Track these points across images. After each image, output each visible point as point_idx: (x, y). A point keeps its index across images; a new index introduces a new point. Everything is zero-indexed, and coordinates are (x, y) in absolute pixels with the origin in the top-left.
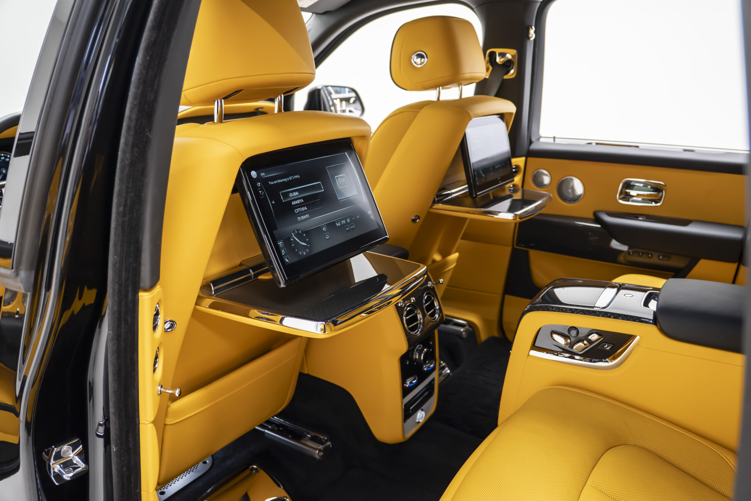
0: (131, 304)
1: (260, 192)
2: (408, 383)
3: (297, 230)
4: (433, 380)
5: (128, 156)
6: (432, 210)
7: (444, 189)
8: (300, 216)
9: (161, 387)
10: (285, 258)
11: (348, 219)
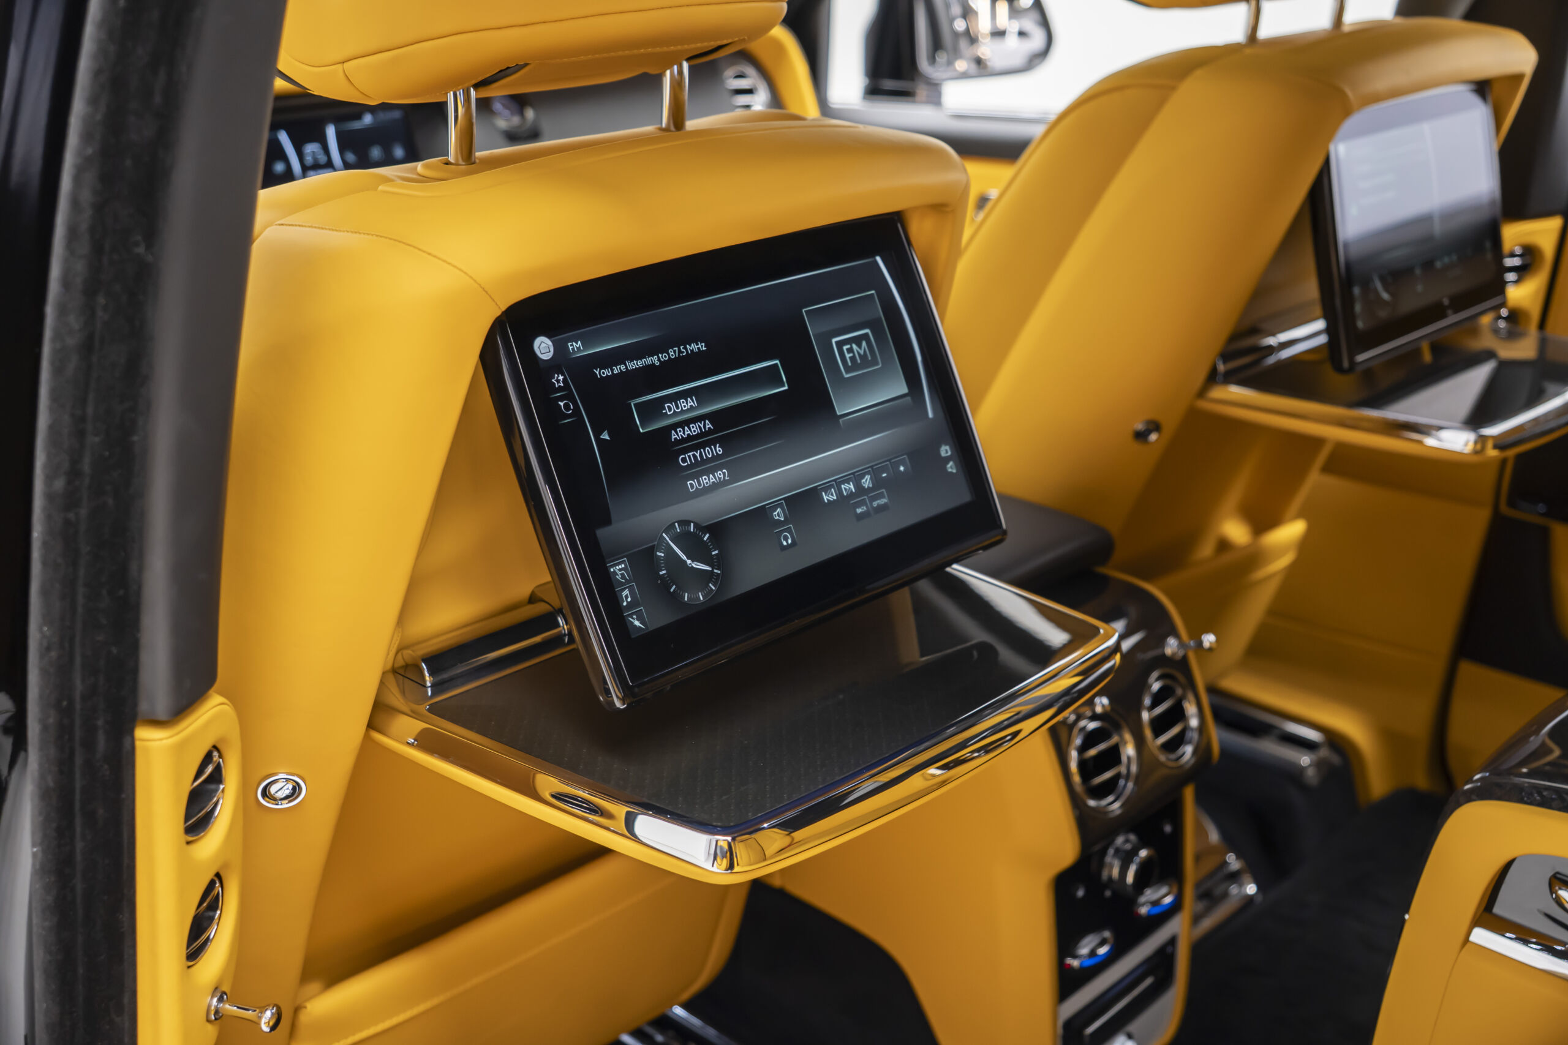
0: (106, 767)
1: (560, 406)
2: (1084, 951)
3: (681, 523)
4: (1172, 941)
5: (74, 321)
6: (1203, 405)
7: (1255, 331)
8: (696, 476)
9: (221, 1000)
10: (631, 615)
11: (868, 477)
